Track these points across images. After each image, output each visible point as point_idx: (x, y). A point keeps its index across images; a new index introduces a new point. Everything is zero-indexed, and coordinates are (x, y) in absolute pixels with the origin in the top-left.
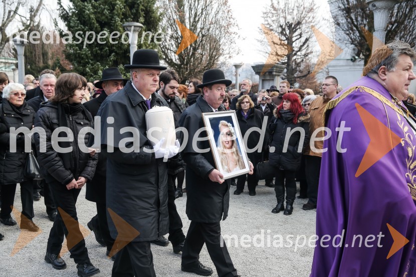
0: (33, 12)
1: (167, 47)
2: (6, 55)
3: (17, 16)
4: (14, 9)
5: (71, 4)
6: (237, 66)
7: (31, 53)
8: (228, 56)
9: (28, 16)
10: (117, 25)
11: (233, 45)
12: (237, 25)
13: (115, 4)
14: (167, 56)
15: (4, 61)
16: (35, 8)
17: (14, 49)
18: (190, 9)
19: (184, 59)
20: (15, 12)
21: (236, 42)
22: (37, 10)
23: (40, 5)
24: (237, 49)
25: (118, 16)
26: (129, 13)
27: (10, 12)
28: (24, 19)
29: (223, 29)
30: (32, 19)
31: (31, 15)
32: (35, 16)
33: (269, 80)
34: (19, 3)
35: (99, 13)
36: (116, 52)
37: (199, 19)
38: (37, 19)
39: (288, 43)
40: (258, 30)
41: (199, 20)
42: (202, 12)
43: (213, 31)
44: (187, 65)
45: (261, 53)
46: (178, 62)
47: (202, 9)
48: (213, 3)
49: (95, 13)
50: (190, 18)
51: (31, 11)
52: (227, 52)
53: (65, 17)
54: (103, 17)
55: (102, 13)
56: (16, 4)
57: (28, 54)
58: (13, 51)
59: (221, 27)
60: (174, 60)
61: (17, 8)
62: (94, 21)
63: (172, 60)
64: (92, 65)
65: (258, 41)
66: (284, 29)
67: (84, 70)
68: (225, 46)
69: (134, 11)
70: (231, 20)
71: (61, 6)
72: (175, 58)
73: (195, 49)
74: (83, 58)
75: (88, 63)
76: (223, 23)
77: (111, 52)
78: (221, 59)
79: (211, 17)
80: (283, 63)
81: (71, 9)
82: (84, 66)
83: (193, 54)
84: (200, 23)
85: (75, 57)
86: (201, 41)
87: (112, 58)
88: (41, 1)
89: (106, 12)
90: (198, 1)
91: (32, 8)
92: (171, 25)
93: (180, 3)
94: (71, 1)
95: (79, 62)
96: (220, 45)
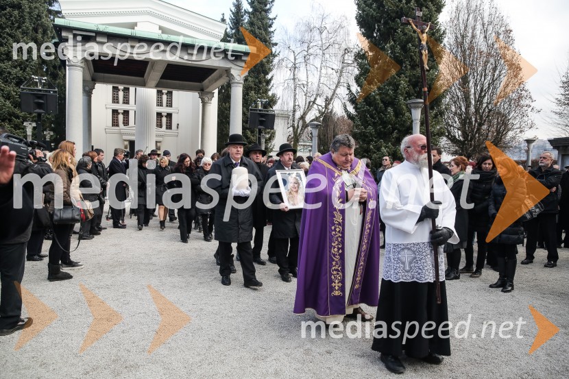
0: (328, 101)
2: (305, 139)
3: (315, 106)
4: (313, 100)
5: (359, 89)
6: (529, 142)
7: (325, 136)
8: (519, 130)
9: (324, 104)
10: (400, 104)
11: (525, 118)
12: (530, 98)
13: (399, 85)
14: (449, 133)
15: (303, 144)
16: (330, 98)
17: (311, 134)
18: (476, 85)
19: (468, 136)
20: (314, 102)
21: (529, 114)
22: (331, 99)
23: (333, 95)
24: (529, 122)
25: (402, 95)
26: (412, 91)
27: (310, 103)
28: (320, 107)
29: (513, 102)
30: (326, 107)
31: (326, 103)
32: (329, 104)
34: (317, 95)
35: (384, 93)
36: (399, 130)
37: (485, 94)
38: (330, 107)
40: (556, 101)
41: (485, 96)
42: (489, 87)
43: (503, 107)
44: (471, 141)
45: (560, 126)
46: (461, 138)
47: (489, 84)
48: (501, 77)
49: (380, 94)
50: (475, 94)
51: (326, 100)
52: (518, 126)
53: (353, 100)
54: (388, 98)
55: (387, 95)
56: (315, 96)
57: (322, 137)
58: (310, 135)
59: (510, 100)
60: (457, 137)
61: (315, 99)
62: (379, 101)
63: (455, 136)
64: (376, 142)
65: (556, 113)
67: (369, 147)
68: (515, 120)
69: (417, 89)
70: (523, 92)
71: (350, 91)
72: (458, 134)
73: (480, 125)
74: (367, 137)
75: (372, 140)
76: (514, 96)
77: (394, 129)
78: (510, 134)
79: (499, 90)
81: (359, 92)
82: (368, 143)
83: (479, 129)
84: (486, 97)
85: (361, 136)
86: (488, 116)
87: (395, 135)
88: (335, 91)
89: (391, 92)
90: (485, 75)
91: (327, 97)
92: (455, 102)
93: (465, 80)
94: (359, 86)
95: (364, 141)
96: (509, 120)
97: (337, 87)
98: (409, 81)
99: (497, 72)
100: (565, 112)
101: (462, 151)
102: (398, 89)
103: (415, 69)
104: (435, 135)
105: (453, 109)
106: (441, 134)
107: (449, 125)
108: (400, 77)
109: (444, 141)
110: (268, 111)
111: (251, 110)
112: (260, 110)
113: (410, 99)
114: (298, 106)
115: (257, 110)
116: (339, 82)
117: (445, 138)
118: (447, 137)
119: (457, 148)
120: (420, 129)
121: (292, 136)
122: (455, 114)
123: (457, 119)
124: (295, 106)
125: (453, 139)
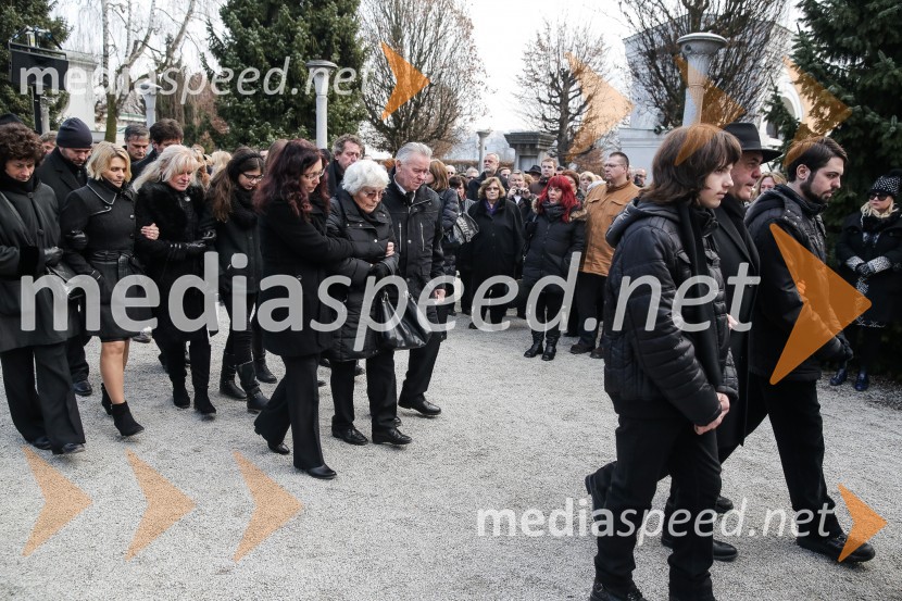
0: (172, 44)
1: (376, 100)
2: (131, 109)
3: (147, 50)
4: (142, 39)
5: (228, 31)
6: (482, 134)
7: (168, 107)
8: (469, 117)
9: (164, 49)
10: (297, 65)
11: (477, 101)
12: (484, 71)
13: (296, 32)
14: (374, 116)
15: (126, 118)
16: (174, 37)
17: (143, 101)
18: (412, 43)
19: (401, 121)
20: (144, 44)
21: (481, 96)
22: (178, 41)
23: (181, 33)
24: (482, 106)
25: (299, 49)
26: (316, 46)
27: (136, 43)
28: (157, 54)
29: (462, 75)
30: (169, 54)
31: (168, 48)
32: (173, 49)
33: (531, 157)
34: (150, 30)
35: (270, 45)
36: (295, 107)
37: (425, 58)
38: (176, 55)
39: (561, 101)
40: (516, 79)
41: (425, 61)
42: (430, 48)
43: (449, 80)
44: (405, 129)
45: (520, 115)
46: (391, 125)
47: (431, 45)
48: (447, 35)
49: (264, 45)
50: (411, 55)
51: (168, 42)
52: (468, 111)
53: (218, 51)
54: (277, 52)
55: (276, 47)
56: (146, 31)
57: (162, 108)
58: (140, 104)
59: (459, 73)
60: (385, 122)
61: (147, 37)
62: (262, 58)
63: (382, 122)
64: (258, 126)
65: (516, 96)
66: (555, 80)
67: (246, 133)
68: (465, 103)
69: (324, 43)
70: (475, 62)
71: (213, 34)
72: (388, 120)
73: (418, 106)
74: (244, 115)
75: (252, 122)
76: (463, 66)
77: (287, 106)
78: (459, 122)
79: (444, 56)
80: (553, 133)
81: (227, 38)
82: (246, 127)
83: (415, 113)
84: (427, 64)
85: (233, 113)
86: (428, 94)
87: (289, 115)
88: (184, 26)
89: (281, 43)
90: (425, 30)
91: (170, 37)
92: (382, 68)
93: (397, 34)
94: (227, 26)
95: (238, 122)
96: (456, 101)
97: (187, 19)
98: (312, 28)
99: (441, 28)
100: (527, 95)
101: (392, 143)
102: (293, 39)
103: (320, 10)
104: (350, 120)
105: (380, 78)
106: (359, 117)
107: (373, 102)
108: (296, 20)
109: (365, 128)
110: (50, 53)
111: (12, 46)
112: (33, 50)
113: (312, 59)
114: (114, 46)
115: (26, 49)
116: (191, 11)
117: (367, 124)
118: (371, 120)
119: (385, 139)
120: (329, 108)
121: (105, 102)
122: (383, 86)
123: (384, 95)
124: (106, 46)
125: (380, 126)
